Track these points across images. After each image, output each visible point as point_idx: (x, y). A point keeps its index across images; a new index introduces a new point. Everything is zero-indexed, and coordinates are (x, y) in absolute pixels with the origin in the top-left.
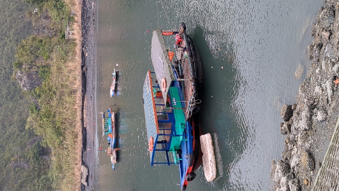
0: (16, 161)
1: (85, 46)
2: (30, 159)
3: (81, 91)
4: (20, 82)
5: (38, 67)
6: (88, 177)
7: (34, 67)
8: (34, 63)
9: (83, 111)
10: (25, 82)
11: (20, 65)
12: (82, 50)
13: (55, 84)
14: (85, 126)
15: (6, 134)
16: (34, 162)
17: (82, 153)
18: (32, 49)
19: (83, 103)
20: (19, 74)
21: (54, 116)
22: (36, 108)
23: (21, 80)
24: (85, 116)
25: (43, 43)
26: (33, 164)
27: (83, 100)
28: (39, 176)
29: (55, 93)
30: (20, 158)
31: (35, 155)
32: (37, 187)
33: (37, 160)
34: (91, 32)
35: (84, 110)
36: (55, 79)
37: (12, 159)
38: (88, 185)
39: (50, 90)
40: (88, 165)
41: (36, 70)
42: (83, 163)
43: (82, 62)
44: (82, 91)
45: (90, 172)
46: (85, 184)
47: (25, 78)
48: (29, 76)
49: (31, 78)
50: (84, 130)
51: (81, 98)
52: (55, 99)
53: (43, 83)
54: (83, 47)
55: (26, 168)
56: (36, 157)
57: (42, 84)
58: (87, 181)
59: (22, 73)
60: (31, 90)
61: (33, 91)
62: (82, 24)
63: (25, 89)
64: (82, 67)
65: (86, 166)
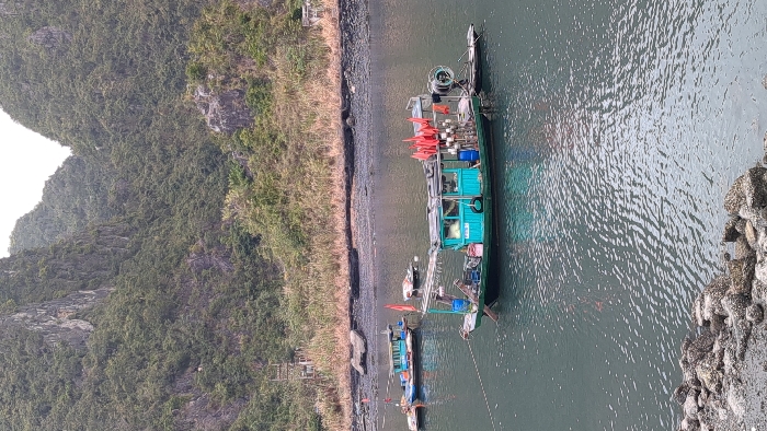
0: (201, 253)
1: (349, 70)
2: (231, 249)
3: (342, 167)
4: (203, 112)
5: (243, 81)
6: (364, 356)
7: (235, 80)
8: (233, 71)
9: (348, 213)
10: (214, 113)
11: (201, 73)
12: (343, 76)
13: (284, 126)
14: (354, 246)
15: (173, 176)
16: (241, 258)
17: (352, 301)
18: (226, 38)
19: (348, 195)
20: (201, 94)
21: (285, 201)
22: (244, 175)
23: (206, 107)
24: (353, 223)
25: (252, 23)
26: (239, 262)
27: (349, 188)
28: (254, 292)
29: (284, 145)
30: (209, 246)
31: (242, 241)
32: (250, 319)
33: (248, 253)
34: (362, 42)
35: (352, 210)
36: (282, 113)
37: (192, 248)
38: (366, 372)
39: (273, 138)
40: (365, 331)
41: (238, 86)
42: (354, 325)
43: (344, 105)
44: (346, 169)
45: (369, 347)
46: (360, 369)
47: (215, 104)
48: (224, 100)
49: (230, 106)
50: (353, 254)
51: (345, 184)
52: (285, 162)
53: (257, 120)
54: (344, 69)
55: (224, 271)
56: (246, 247)
57: (254, 121)
58: (363, 363)
59: (207, 91)
60: (230, 133)
61: (234, 137)
62: (340, 15)
63: (217, 130)
64: (345, 115)
65: (361, 333)
